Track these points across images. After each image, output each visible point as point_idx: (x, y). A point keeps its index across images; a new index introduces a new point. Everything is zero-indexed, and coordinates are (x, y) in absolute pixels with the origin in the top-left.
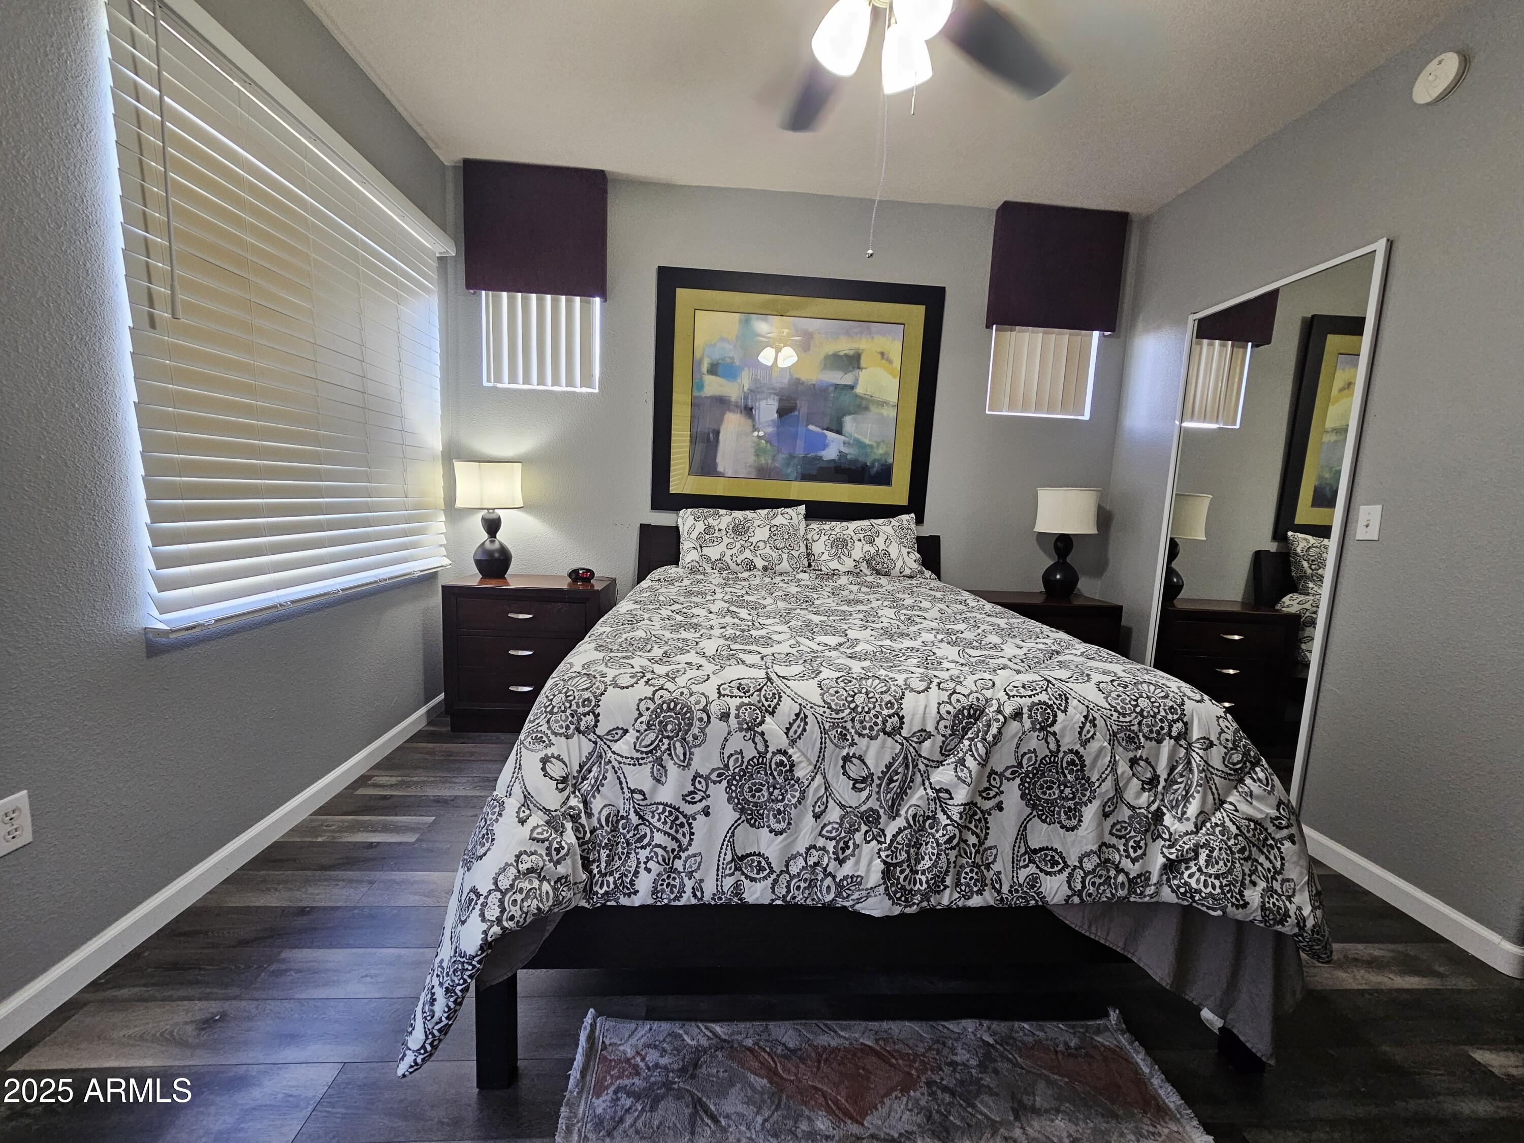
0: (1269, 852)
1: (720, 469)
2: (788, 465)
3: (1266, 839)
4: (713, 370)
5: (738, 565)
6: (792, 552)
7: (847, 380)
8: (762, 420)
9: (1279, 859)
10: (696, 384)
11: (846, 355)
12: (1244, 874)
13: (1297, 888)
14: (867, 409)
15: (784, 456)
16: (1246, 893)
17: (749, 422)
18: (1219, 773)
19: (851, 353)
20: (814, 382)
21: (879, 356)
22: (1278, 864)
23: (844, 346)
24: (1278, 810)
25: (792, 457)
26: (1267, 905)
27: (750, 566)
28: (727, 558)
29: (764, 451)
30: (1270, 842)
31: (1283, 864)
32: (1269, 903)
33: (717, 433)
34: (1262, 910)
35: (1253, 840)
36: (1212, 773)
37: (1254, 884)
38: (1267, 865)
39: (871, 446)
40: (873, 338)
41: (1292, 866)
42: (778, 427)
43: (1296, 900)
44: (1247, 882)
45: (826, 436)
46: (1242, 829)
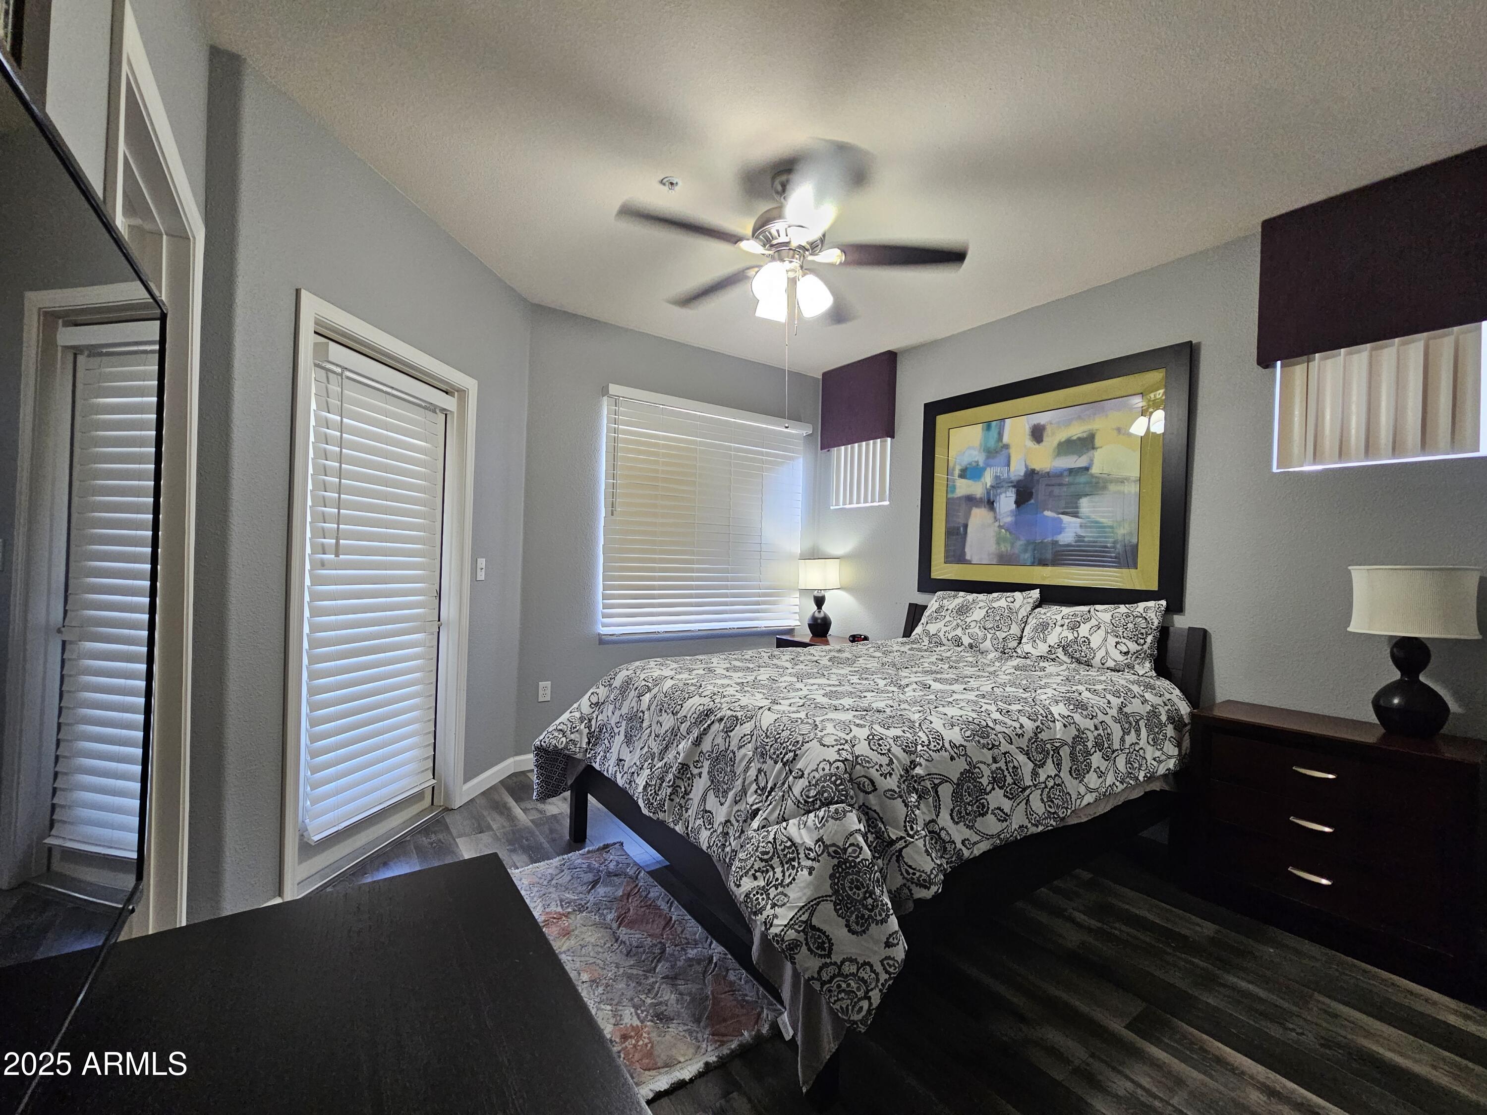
0: (788, 869)
1: (968, 557)
2: (1025, 551)
3: (793, 859)
4: (963, 474)
5: (948, 640)
6: (997, 633)
7: (1081, 462)
8: (1002, 511)
9: (791, 878)
10: (950, 487)
11: (1079, 439)
12: (752, 867)
13: (788, 905)
14: (1105, 488)
15: (1021, 543)
16: (744, 879)
17: (991, 514)
18: (793, 798)
19: (1085, 435)
20: (1048, 470)
21: (1115, 433)
22: (787, 881)
23: (1076, 431)
24: (815, 845)
25: (1028, 543)
26: (752, 896)
27: (958, 642)
28: (941, 634)
29: (1005, 540)
30: (796, 864)
31: (791, 883)
32: (754, 895)
33: (966, 526)
34: (745, 896)
35: (780, 853)
36: (789, 796)
37: (755, 878)
38: (779, 875)
39: (1112, 527)
40: (1107, 416)
41: (797, 889)
42: (1016, 516)
43: (778, 910)
44: (750, 873)
45: (1061, 521)
46: (777, 841)
